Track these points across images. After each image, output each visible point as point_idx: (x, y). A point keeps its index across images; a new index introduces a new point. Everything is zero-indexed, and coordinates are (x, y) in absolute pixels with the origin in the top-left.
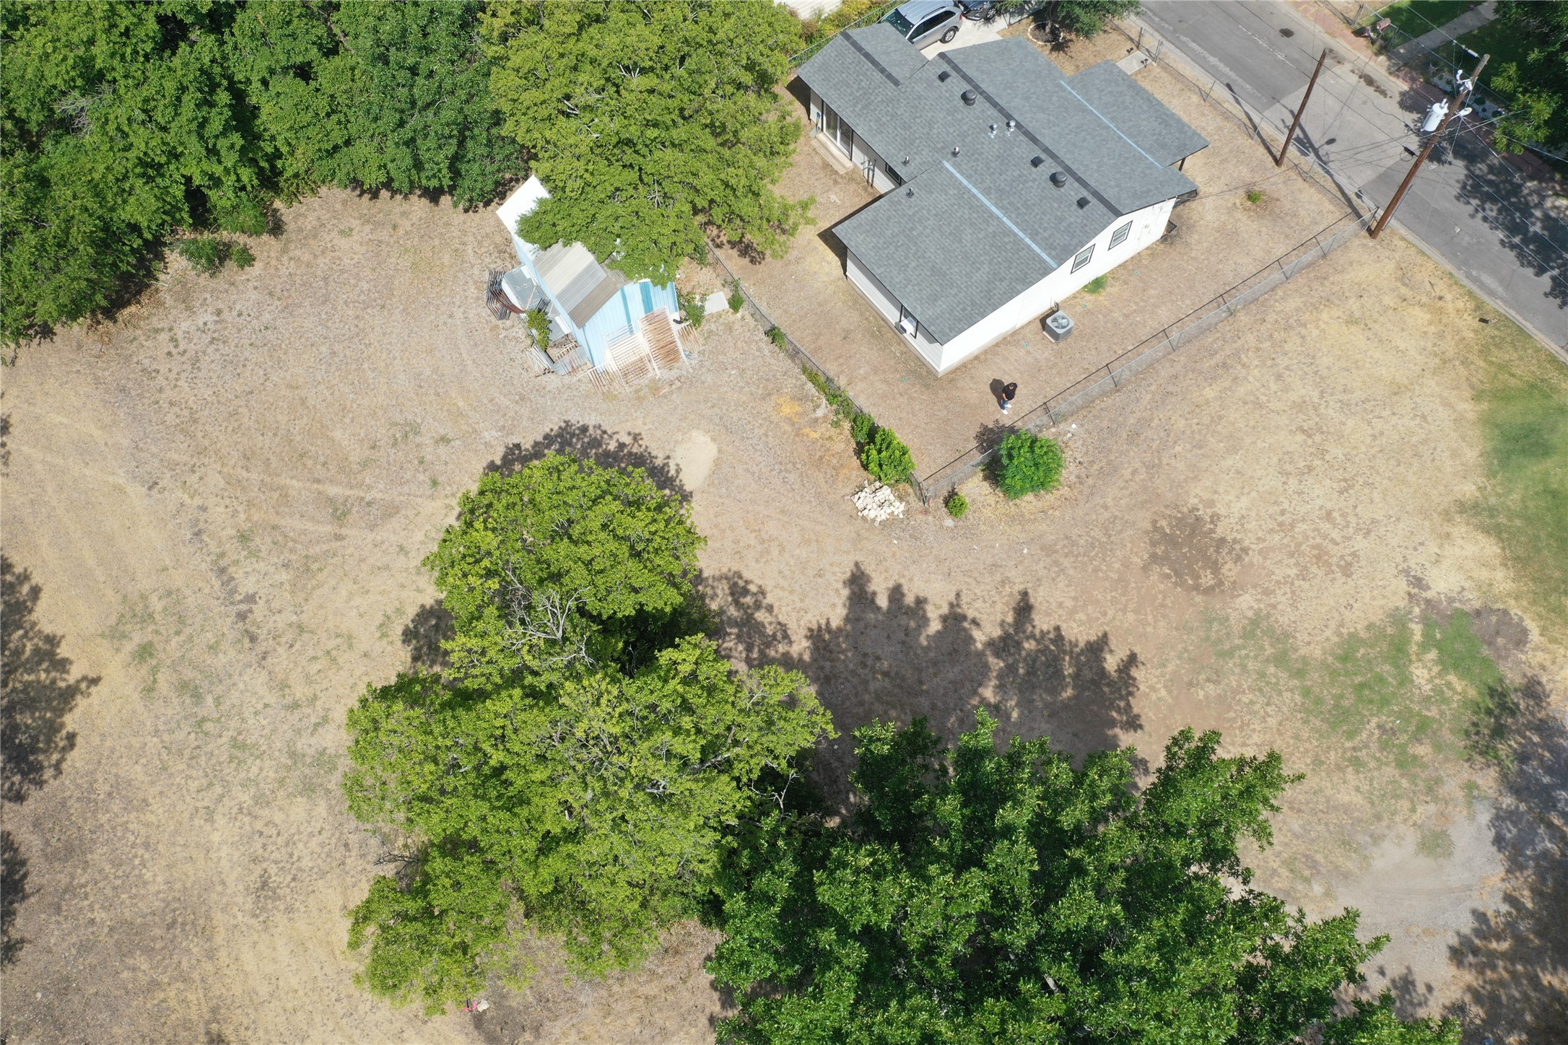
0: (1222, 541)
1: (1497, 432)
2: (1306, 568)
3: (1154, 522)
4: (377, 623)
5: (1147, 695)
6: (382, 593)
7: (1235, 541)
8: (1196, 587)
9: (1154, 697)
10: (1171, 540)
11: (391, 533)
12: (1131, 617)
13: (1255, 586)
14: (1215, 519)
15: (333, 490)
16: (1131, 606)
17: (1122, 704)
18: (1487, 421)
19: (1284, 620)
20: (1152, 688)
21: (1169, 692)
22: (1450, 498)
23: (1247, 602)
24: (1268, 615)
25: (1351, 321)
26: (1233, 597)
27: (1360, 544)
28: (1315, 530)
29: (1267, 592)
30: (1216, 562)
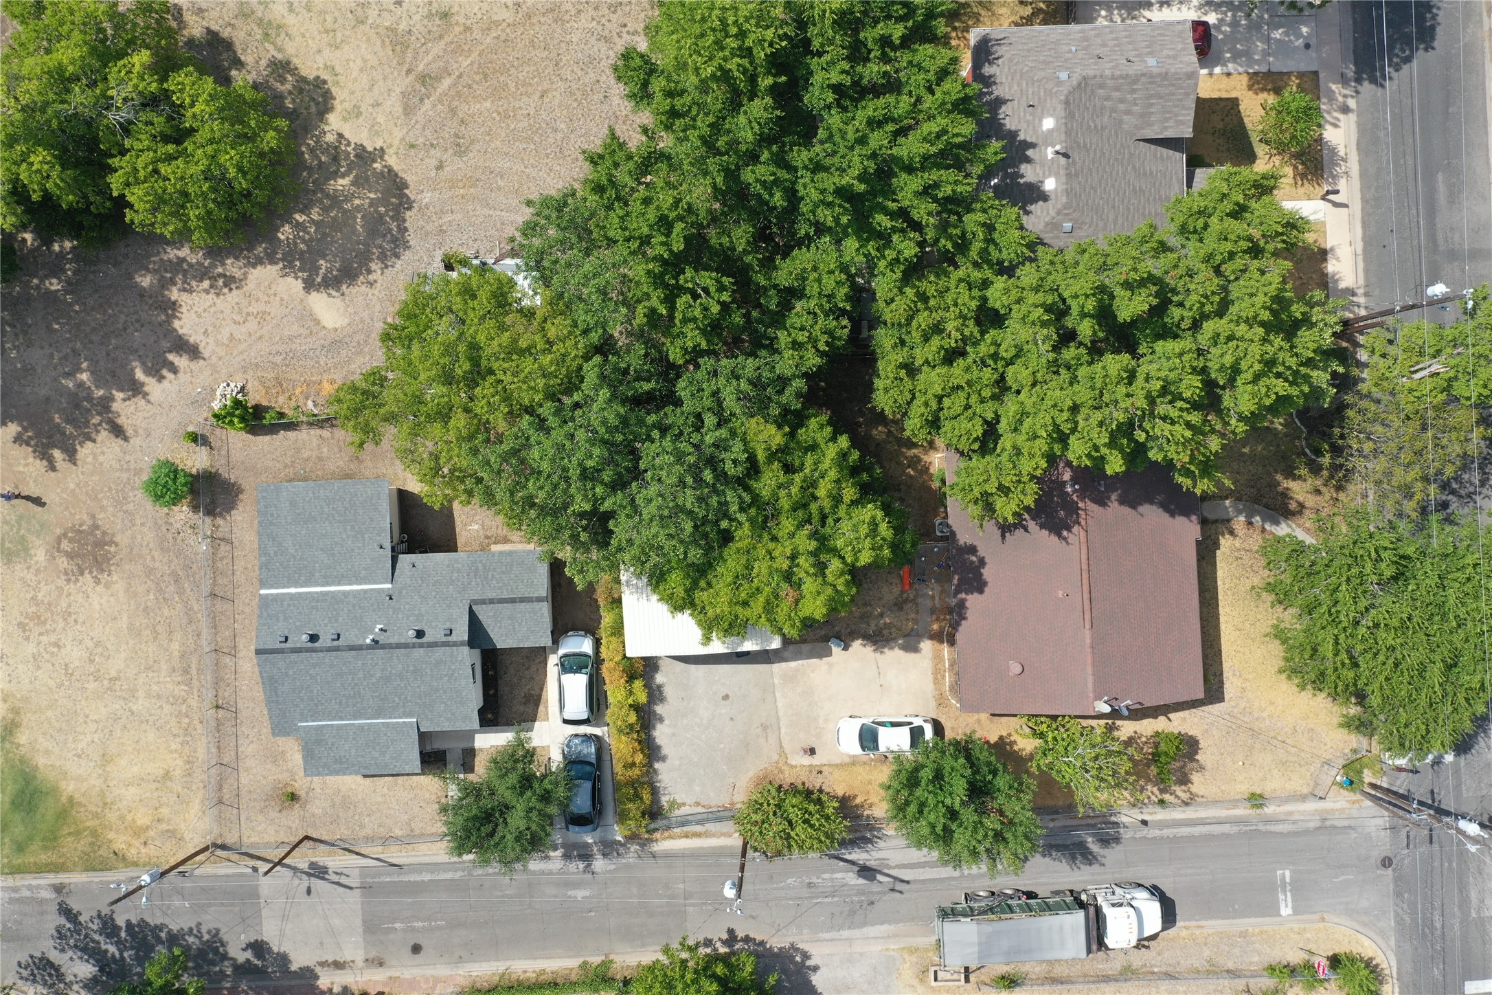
0: (82, 574)
1: (44, 790)
2: (37, 605)
3: (117, 545)
4: (337, 68)
5: (25, 459)
6: (355, 80)
7: (77, 580)
8: (65, 535)
9: (23, 462)
10: (100, 544)
11: (393, 104)
12: (72, 486)
13: (45, 568)
14: (97, 581)
15: (447, 82)
16: (78, 491)
17: (32, 443)
18: (54, 791)
19: (18, 567)
20: (27, 465)
21: (19, 472)
22: (24, 724)
23: (40, 555)
24: (25, 561)
25: (167, 775)
26: (47, 551)
27: (31, 648)
28: (54, 631)
29: (38, 571)
30: (72, 558)
